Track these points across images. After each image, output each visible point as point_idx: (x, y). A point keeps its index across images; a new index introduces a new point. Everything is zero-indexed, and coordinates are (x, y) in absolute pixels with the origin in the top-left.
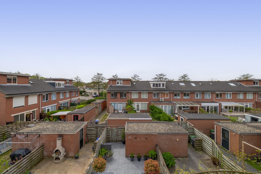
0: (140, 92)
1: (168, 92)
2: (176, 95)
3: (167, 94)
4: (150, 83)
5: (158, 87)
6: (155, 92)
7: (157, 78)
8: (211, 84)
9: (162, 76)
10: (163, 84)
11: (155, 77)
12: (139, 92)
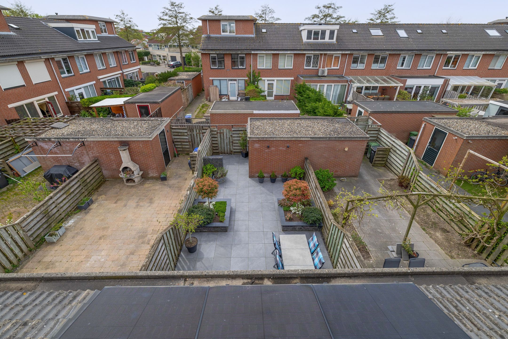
0: (277, 52)
1: (341, 52)
2: (355, 61)
3: (337, 58)
4: (301, 28)
5: (319, 40)
6: (311, 52)
7: (318, 16)
8: (444, 31)
9: (331, 11)
10: (332, 32)
11: (314, 14)
12: (273, 54)
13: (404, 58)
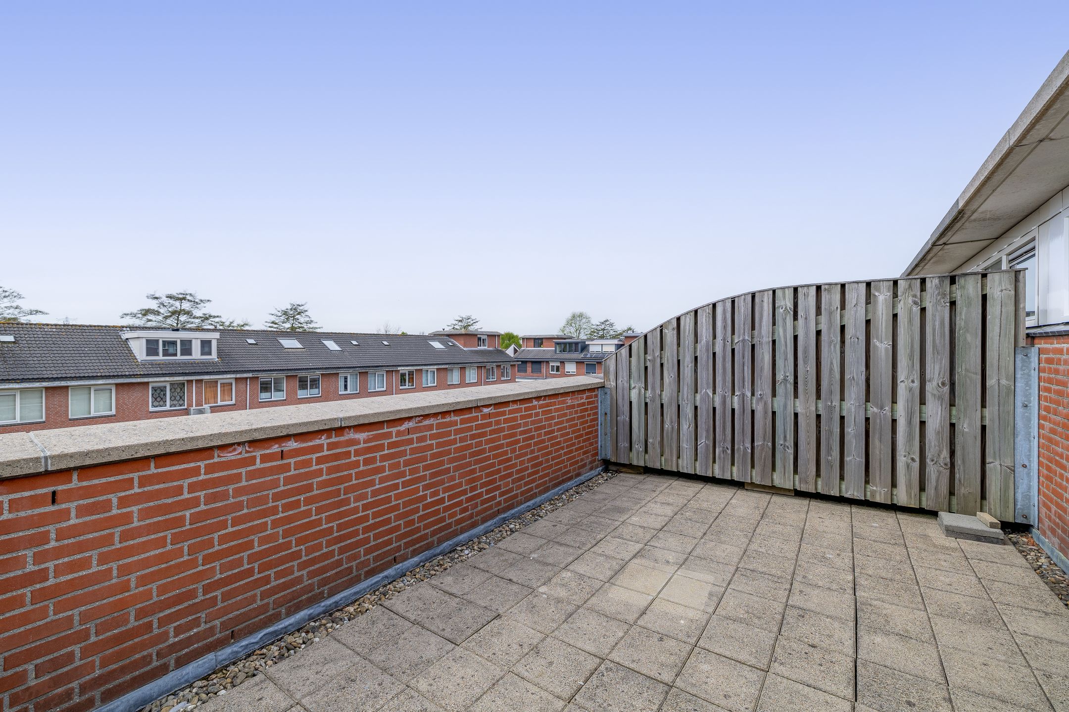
1: (233, 376)
2: (265, 387)
3: (227, 386)
4: (126, 335)
5: (179, 357)
6: (162, 379)
7: (157, 313)
8: (385, 343)
9: (186, 306)
10: (206, 345)
11: (147, 308)
13: (346, 378)
